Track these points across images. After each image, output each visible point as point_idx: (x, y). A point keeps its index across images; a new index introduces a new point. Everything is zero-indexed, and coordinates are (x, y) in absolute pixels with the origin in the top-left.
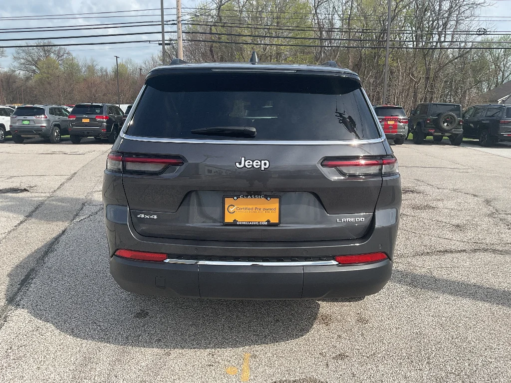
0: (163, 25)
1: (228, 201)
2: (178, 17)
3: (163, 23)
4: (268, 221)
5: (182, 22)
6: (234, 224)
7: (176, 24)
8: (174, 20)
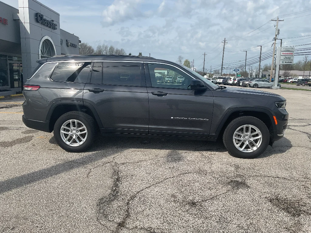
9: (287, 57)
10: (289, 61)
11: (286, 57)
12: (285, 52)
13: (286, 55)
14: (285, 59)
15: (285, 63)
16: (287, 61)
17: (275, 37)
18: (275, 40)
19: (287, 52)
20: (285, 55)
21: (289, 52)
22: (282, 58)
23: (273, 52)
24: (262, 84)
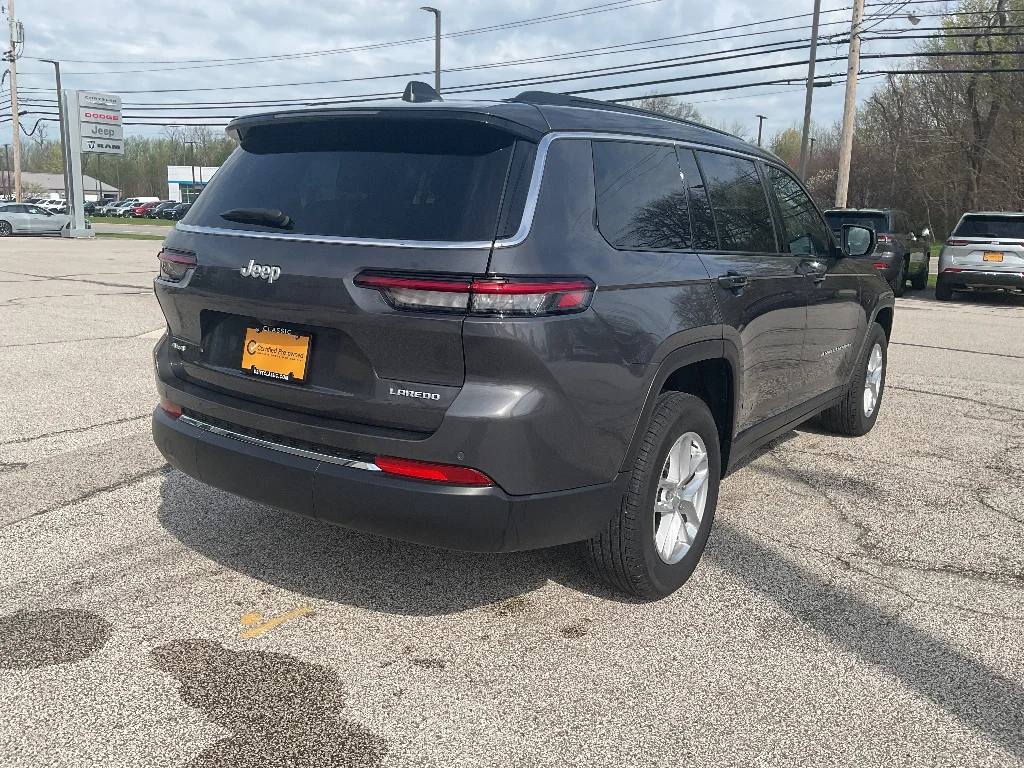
0: (813, 46)
1: (251, 333)
2: (854, 27)
3: (814, 43)
4: (291, 375)
5: (862, 35)
6: (250, 373)
7: (848, 41)
8: (844, 34)
9: (103, 127)
10: (111, 143)
11: (99, 127)
12: (92, 112)
13: (99, 120)
14: (98, 135)
15: (97, 149)
16: (104, 143)
17: (7, 47)
18: (13, 61)
19: (99, 112)
20: (92, 119)
21: (106, 113)
22: (88, 129)
23: (9, 104)
24: (24, 221)
